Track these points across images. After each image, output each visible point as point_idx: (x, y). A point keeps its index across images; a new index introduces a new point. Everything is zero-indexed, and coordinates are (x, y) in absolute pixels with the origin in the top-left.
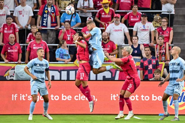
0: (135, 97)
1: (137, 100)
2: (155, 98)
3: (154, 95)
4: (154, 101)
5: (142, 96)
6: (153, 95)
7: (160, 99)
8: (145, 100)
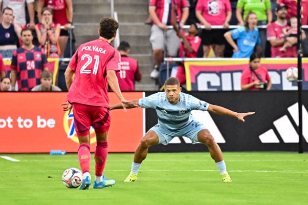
0: (7, 123)
1: (10, 126)
2: (42, 123)
3: (41, 118)
4: (40, 128)
5: (20, 120)
6: (39, 118)
7: (51, 125)
8: (24, 127)
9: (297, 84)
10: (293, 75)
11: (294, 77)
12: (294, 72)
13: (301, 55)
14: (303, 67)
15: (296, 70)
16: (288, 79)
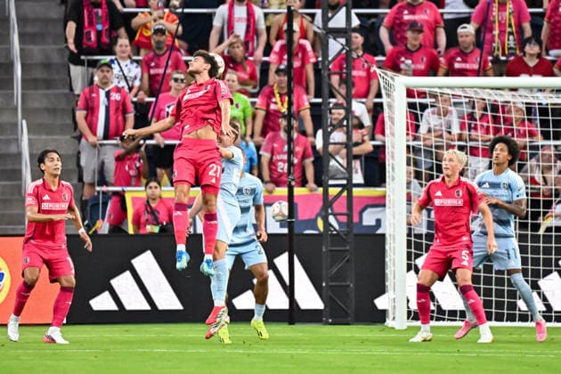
9: (287, 224)
10: (281, 211)
11: (283, 215)
12: (283, 207)
13: (293, 183)
14: (295, 200)
15: (285, 204)
16: (274, 217)
